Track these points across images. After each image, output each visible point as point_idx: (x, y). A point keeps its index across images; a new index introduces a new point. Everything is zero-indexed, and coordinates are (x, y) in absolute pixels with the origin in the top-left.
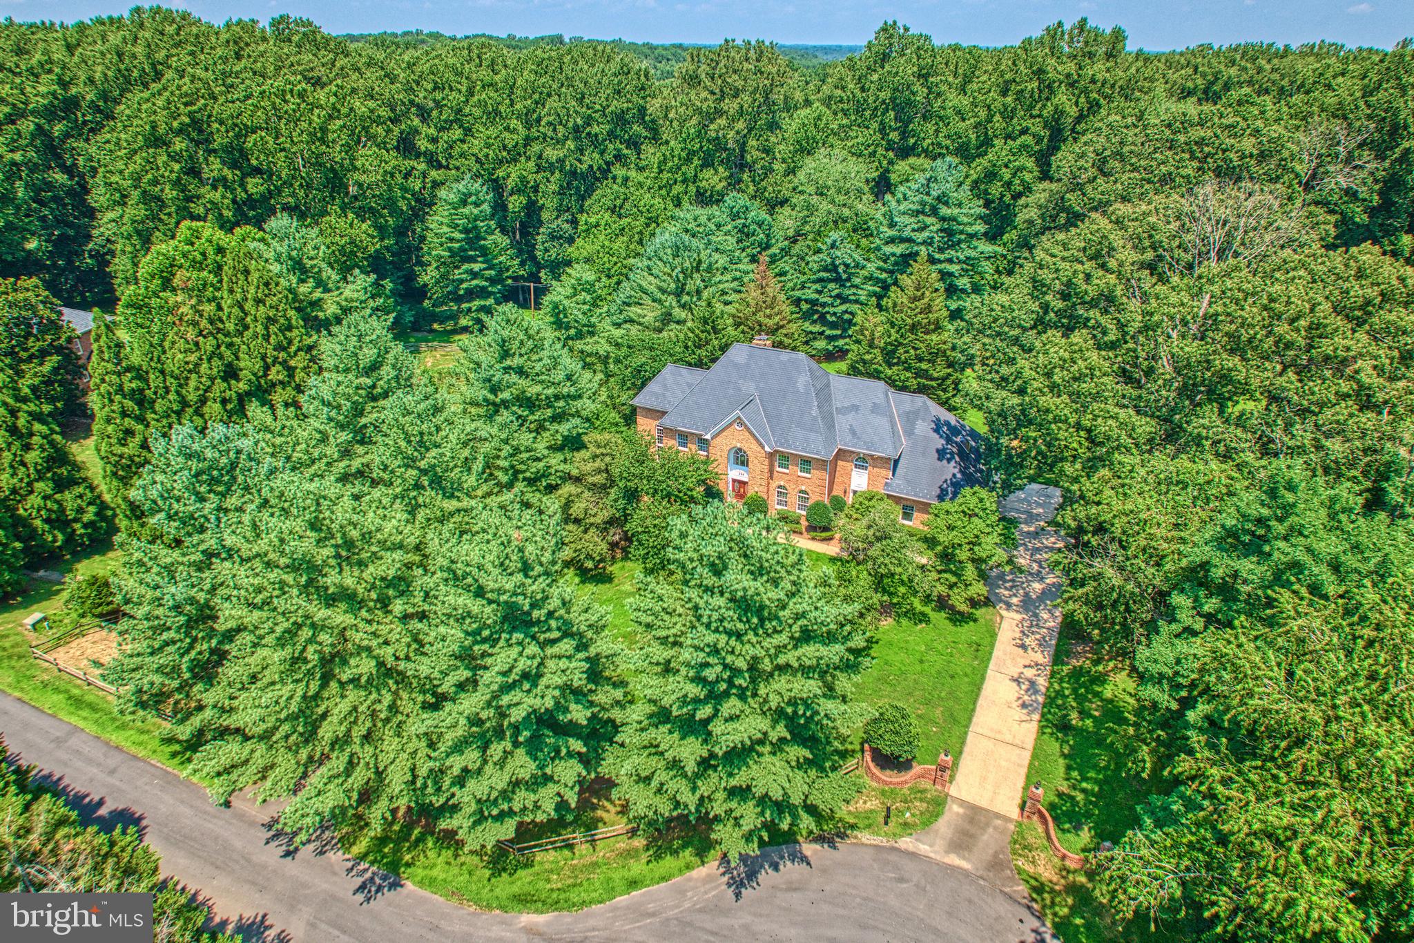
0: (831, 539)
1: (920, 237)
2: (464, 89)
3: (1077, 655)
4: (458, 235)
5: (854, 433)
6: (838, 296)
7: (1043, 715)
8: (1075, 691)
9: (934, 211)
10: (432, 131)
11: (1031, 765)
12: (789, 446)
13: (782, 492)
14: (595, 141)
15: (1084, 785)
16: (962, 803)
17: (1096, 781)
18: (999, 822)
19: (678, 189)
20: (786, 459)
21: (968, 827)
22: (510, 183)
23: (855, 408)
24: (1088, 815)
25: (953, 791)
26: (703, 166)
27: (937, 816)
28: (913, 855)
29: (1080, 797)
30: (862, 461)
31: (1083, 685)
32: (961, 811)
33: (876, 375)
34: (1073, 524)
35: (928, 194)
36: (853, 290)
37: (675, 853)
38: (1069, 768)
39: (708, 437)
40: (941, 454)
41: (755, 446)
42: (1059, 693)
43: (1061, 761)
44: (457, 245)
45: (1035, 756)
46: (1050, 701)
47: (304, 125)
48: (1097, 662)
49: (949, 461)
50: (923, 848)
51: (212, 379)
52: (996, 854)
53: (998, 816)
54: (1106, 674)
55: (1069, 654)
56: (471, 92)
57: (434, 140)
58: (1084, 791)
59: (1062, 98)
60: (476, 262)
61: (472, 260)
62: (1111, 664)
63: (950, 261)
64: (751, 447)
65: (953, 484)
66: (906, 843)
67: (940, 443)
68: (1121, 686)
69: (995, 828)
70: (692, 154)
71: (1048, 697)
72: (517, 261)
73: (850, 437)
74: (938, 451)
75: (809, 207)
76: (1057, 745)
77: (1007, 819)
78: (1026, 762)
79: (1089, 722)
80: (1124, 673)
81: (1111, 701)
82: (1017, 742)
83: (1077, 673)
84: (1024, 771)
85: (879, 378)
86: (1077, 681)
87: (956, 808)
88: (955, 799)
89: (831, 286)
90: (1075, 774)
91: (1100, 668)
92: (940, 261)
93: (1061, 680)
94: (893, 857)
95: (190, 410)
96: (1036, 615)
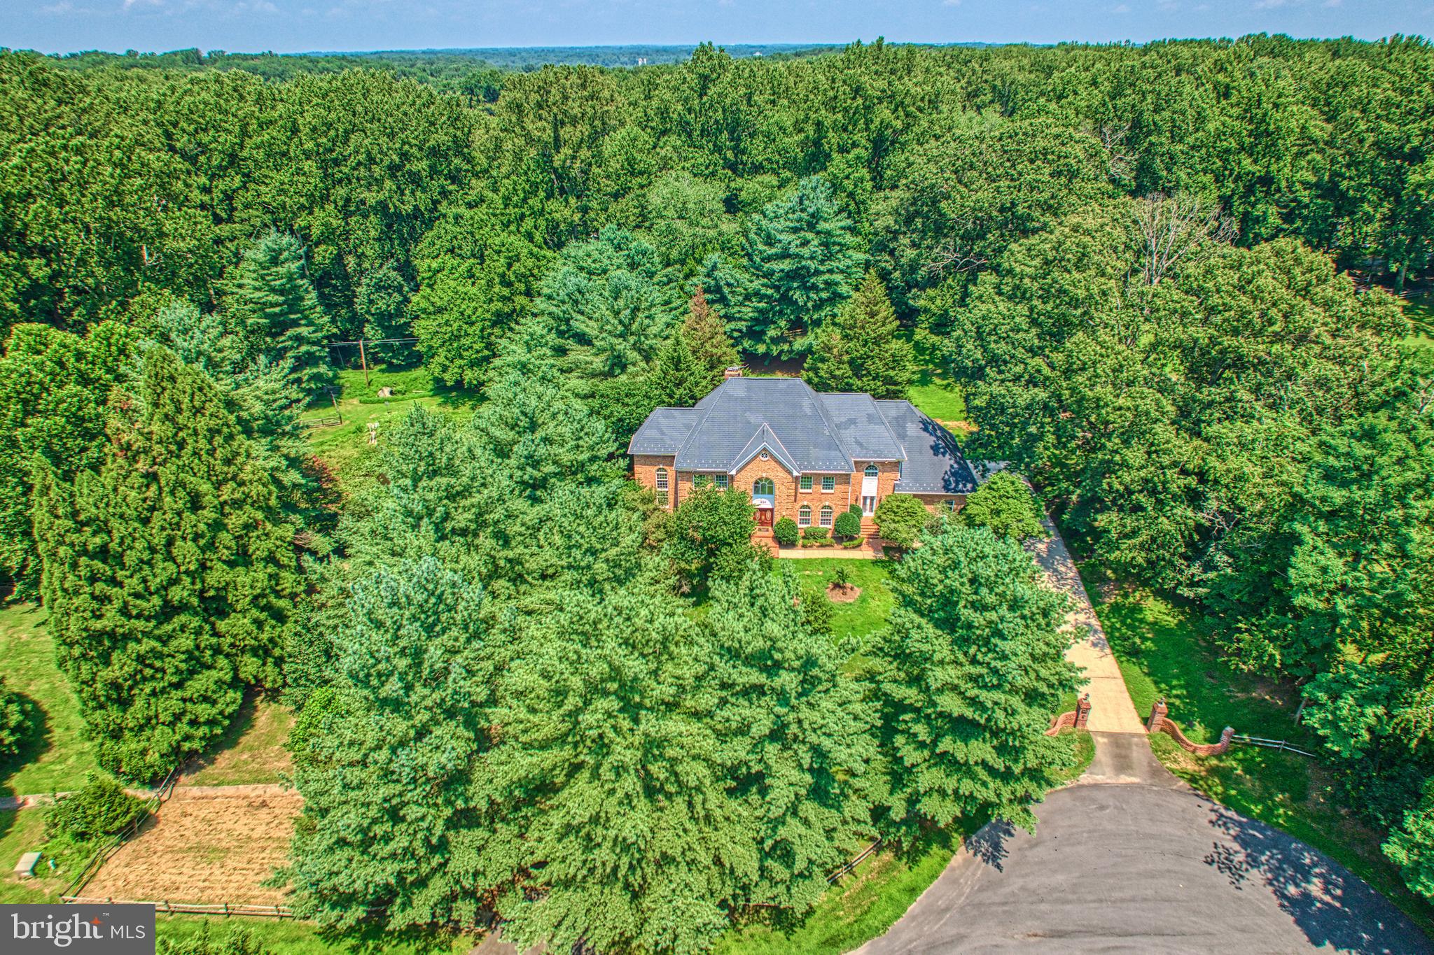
0: (859, 545)
1: (805, 252)
2: (237, 129)
3: (1107, 594)
4: (273, 298)
5: (861, 445)
6: (726, 316)
7: (1112, 648)
8: (1123, 623)
9: (811, 226)
10: (203, 180)
11: (1128, 689)
12: (813, 468)
13: (806, 512)
14: (415, 179)
15: (1174, 692)
16: (1103, 734)
17: (1181, 687)
18: (1136, 740)
19: (528, 223)
20: (806, 480)
21: (1118, 751)
22: (316, 232)
23: (852, 422)
24: (1192, 713)
25: (1090, 726)
26: (548, 198)
27: (1093, 750)
28: (1096, 786)
29: (1177, 702)
30: (870, 469)
31: (1126, 616)
32: (1105, 740)
33: (848, 389)
34: (1121, 488)
35: (802, 210)
36: (737, 309)
37: (925, 852)
38: (1156, 683)
39: (733, 472)
40: (935, 448)
41: (782, 474)
42: (1112, 627)
43: (1147, 679)
44: (277, 310)
45: (1127, 682)
46: (1110, 636)
47: (95, 188)
48: (1126, 596)
49: (944, 454)
50: (1100, 778)
51: (179, 514)
52: (1150, 764)
53: (1133, 735)
54: (1138, 603)
55: (1100, 595)
56: (244, 133)
57: (206, 190)
58: (1177, 696)
59: (884, 113)
60: (299, 325)
61: (295, 324)
62: (1137, 594)
63: (831, 271)
64: (777, 475)
65: (953, 474)
66: (1085, 778)
67: (931, 440)
68: (1156, 609)
69: (1137, 745)
70: (535, 187)
71: (1106, 633)
72: (326, 319)
73: (858, 449)
74: (932, 447)
75: (670, 230)
76: (1137, 668)
77: (1140, 736)
78: (1124, 688)
79: (1148, 643)
80: (1151, 599)
81: (1155, 623)
82: (1108, 674)
83: (1116, 608)
84: (1127, 695)
85: (852, 391)
86: (1120, 614)
87: (1101, 740)
88: (1096, 733)
89: (716, 306)
90: (1163, 686)
91: (1131, 599)
92: (823, 273)
93: (1108, 618)
94: (1085, 793)
95: (159, 557)
96: (1056, 570)
